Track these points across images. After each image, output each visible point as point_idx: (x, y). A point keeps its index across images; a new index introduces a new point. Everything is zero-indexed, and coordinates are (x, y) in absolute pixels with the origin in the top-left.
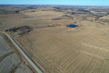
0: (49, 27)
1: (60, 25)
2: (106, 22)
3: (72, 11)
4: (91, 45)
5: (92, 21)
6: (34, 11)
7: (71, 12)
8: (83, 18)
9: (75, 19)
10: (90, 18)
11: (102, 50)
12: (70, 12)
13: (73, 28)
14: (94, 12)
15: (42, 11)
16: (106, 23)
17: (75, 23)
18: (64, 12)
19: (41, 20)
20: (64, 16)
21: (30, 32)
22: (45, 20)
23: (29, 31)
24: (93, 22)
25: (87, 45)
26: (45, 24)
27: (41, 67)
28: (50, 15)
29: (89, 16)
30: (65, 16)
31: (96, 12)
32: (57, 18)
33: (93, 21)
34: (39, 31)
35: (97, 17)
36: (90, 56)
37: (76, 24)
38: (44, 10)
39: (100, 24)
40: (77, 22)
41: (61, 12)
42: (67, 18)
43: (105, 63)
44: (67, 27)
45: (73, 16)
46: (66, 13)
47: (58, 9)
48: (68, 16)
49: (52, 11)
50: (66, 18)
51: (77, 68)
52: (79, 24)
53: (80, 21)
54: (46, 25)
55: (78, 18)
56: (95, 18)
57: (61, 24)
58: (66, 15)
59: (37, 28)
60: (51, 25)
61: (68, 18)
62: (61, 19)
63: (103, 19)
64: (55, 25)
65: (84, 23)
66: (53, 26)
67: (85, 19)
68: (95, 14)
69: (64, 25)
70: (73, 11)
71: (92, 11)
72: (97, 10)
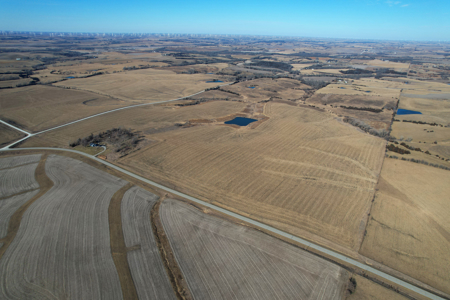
0: (180, 128)
1: (206, 121)
2: (329, 102)
3: (231, 66)
5: (292, 102)
6: (100, 73)
7: (230, 72)
8: (269, 95)
9: (245, 98)
10: (290, 91)
11: (302, 166)
12: (226, 72)
13: (243, 128)
14: (305, 68)
16: (329, 106)
17: (246, 111)
18: (205, 71)
20: (211, 89)
21: (140, 145)
22: (157, 108)
23: (136, 142)
24: (296, 105)
25: (274, 160)
26: (163, 120)
28: (164, 87)
29: (288, 86)
30: (215, 89)
31: (310, 68)
32: (190, 99)
33: (297, 102)
34: (161, 140)
35: (310, 87)
36: (279, 176)
37: (249, 116)
38: (134, 68)
39: (311, 110)
40: (252, 107)
41: (196, 72)
42: (220, 97)
43: (302, 183)
44: (228, 126)
45: (238, 87)
46: (216, 77)
47: (180, 61)
48: (222, 90)
49: (163, 68)
50: (217, 96)
52: (258, 114)
53: (261, 104)
54: (171, 124)
55: (253, 94)
56: (302, 93)
57: (210, 118)
58: (214, 85)
59: (152, 131)
60: (183, 123)
61: (225, 97)
62: (203, 100)
63: (324, 95)
64: (194, 121)
65: (272, 109)
66: (189, 125)
67: (273, 96)
68: (305, 76)
69: (218, 120)
70: (237, 69)
71: (298, 62)
72: (314, 59)
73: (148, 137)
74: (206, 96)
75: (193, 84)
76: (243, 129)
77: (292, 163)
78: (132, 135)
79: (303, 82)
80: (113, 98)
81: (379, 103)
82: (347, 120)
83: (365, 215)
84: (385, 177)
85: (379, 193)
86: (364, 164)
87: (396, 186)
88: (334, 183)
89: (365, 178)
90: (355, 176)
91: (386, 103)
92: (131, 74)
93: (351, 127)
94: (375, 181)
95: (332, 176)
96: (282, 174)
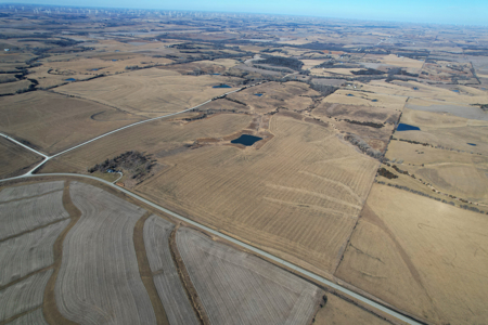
0: (189, 150)
1: (213, 140)
2: (334, 115)
5: (297, 116)
6: (102, 76)
7: (238, 72)
8: (275, 105)
9: (252, 108)
10: (297, 99)
12: (233, 72)
15: (128, 69)
16: (333, 118)
17: (252, 126)
21: (154, 170)
22: (165, 123)
23: (149, 168)
24: (300, 118)
25: (275, 186)
26: (173, 139)
29: (295, 92)
32: (197, 110)
33: (303, 114)
34: (172, 165)
35: (317, 94)
37: (255, 133)
38: (137, 68)
40: (258, 121)
42: (227, 107)
43: (297, 211)
44: (235, 147)
45: (244, 95)
46: (222, 79)
48: (229, 99)
50: (223, 107)
53: (267, 118)
54: (179, 144)
55: (260, 104)
56: (308, 102)
57: (217, 136)
58: (220, 92)
60: (191, 143)
61: (233, 108)
62: (210, 113)
63: (330, 105)
64: (201, 140)
65: (278, 125)
66: (198, 145)
67: (280, 106)
69: (225, 139)
71: (310, 58)
72: (327, 54)
73: (160, 161)
74: (213, 107)
75: (199, 90)
76: (249, 149)
77: (290, 189)
78: (145, 159)
79: (312, 87)
80: (119, 110)
81: (382, 116)
82: (347, 138)
83: (345, 241)
84: (369, 204)
85: (361, 220)
86: (354, 190)
87: (377, 213)
88: (325, 210)
89: (352, 205)
90: (344, 203)
91: (389, 116)
92: (134, 77)
93: (351, 146)
94: (360, 208)
95: (323, 202)
96: (280, 201)
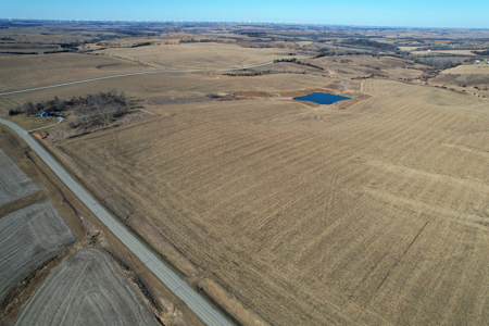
0: (215, 101)
1: (263, 94)
3: (316, 44)
4: (413, 166)
5: (408, 81)
6: (148, 44)
7: (315, 48)
8: (368, 72)
9: (332, 73)
10: (399, 70)
11: (465, 188)
12: (308, 48)
13: (323, 107)
15: (182, 42)
16: (472, 88)
17: (331, 86)
18: (282, 47)
19: (176, 74)
20: (283, 61)
21: (125, 119)
22: (194, 75)
23: (119, 115)
24: (414, 84)
26: (194, 89)
27: (175, 257)
28: (219, 57)
29: (394, 66)
30: (288, 61)
31: (425, 49)
32: (250, 70)
33: (414, 82)
34: (167, 114)
37: (337, 93)
38: (193, 41)
40: (342, 83)
41: (268, 47)
42: (295, 70)
43: (483, 239)
44: (299, 103)
45: (322, 61)
46: (293, 51)
47: (254, 38)
48: (299, 63)
50: (289, 69)
51: (352, 257)
52: (352, 91)
53: (356, 81)
54: (201, 94)
55: (344, 70)
56: (421, 73)
57: (269, 90)
58: (290, 58)
59: (158, 102)
60: (223, 94)
61: (301, 70)
62: (268, 72)
63: (459, 75)
64: (241, 93)
65: (373, 87)
66: (233, 97)
67: (375, 73)
68: (419, 56)
69: (283, 95)
70: (323, 46)
71: (406, 45)
73: (148, 110)
75: (261, 56)
78: (124, 104)
79: (418, 62)
80: (142, 64)
96: (418, 205)
